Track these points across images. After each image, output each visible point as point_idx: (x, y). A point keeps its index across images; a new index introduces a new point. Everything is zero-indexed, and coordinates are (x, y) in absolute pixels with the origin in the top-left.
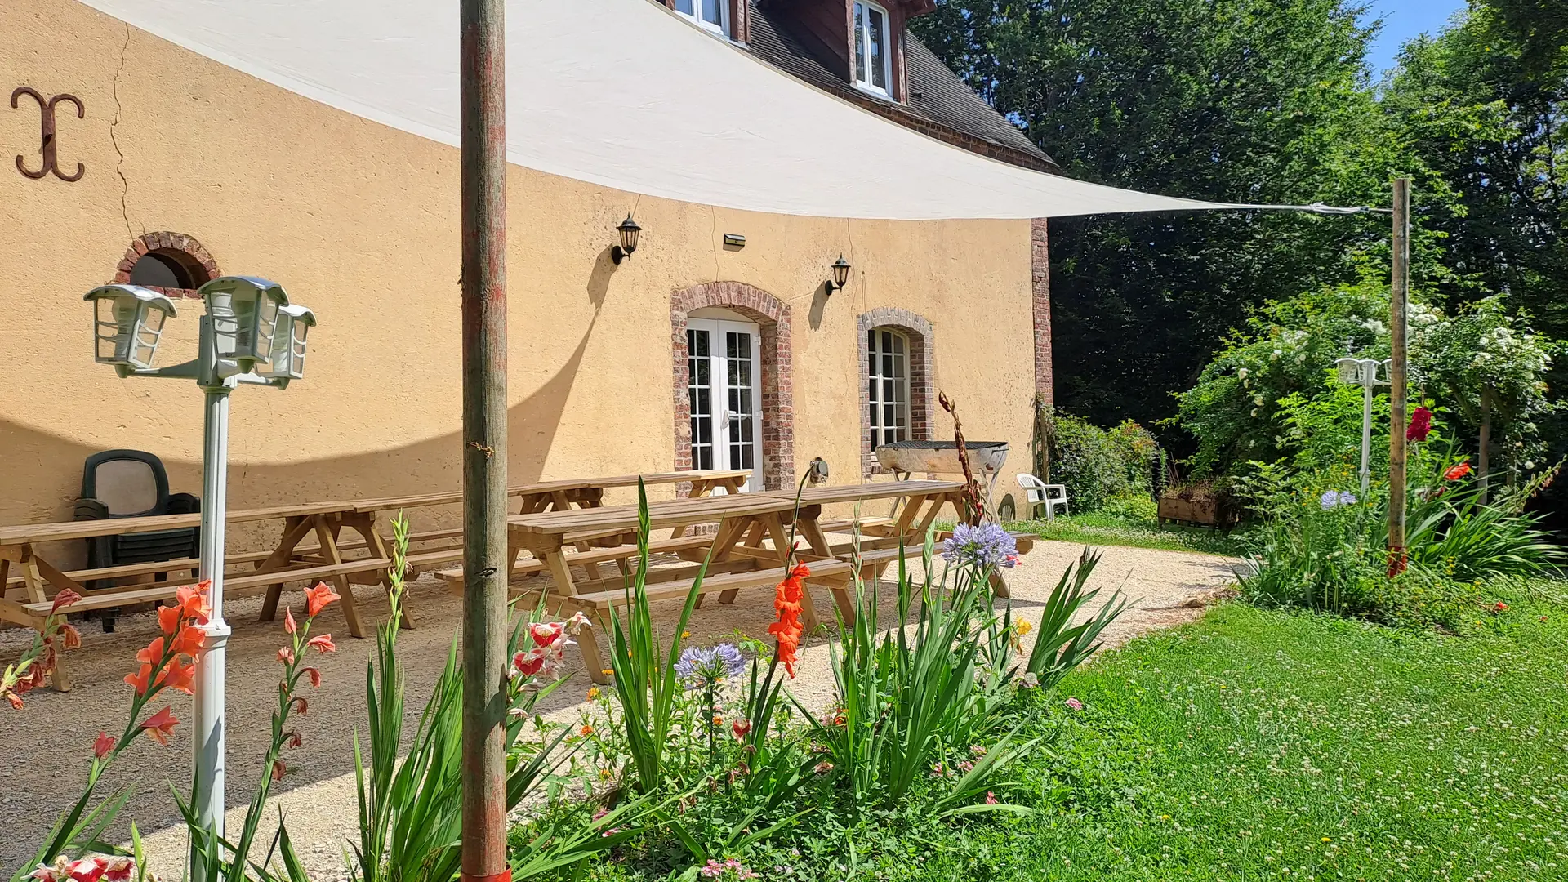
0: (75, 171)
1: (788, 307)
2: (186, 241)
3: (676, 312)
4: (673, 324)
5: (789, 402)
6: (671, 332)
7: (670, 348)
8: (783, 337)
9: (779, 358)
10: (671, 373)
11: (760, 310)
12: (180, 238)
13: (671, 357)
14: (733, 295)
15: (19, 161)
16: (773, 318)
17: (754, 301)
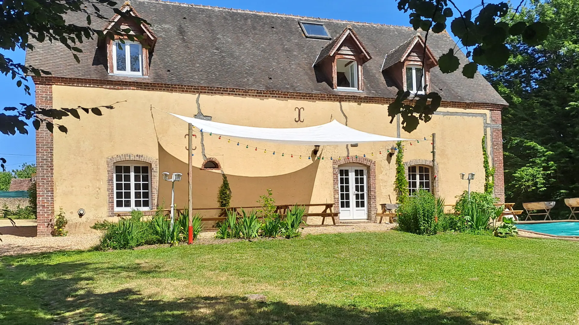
0: (195, 148)
1: (375, 162)
2: (214, 159)
3: (334, 165)
4: (333, 168)
5: (375, 188)
6: (333, 171)
7: (332, 175)
8: (373, 170)
9: (371, 176)
10: (333, 182)
11: (364, 163)
12: (213, 159)
13: (332, 177)
14: (354, 159)
15: (186, 147)
16: (369, 165)
17: (362, 161)
